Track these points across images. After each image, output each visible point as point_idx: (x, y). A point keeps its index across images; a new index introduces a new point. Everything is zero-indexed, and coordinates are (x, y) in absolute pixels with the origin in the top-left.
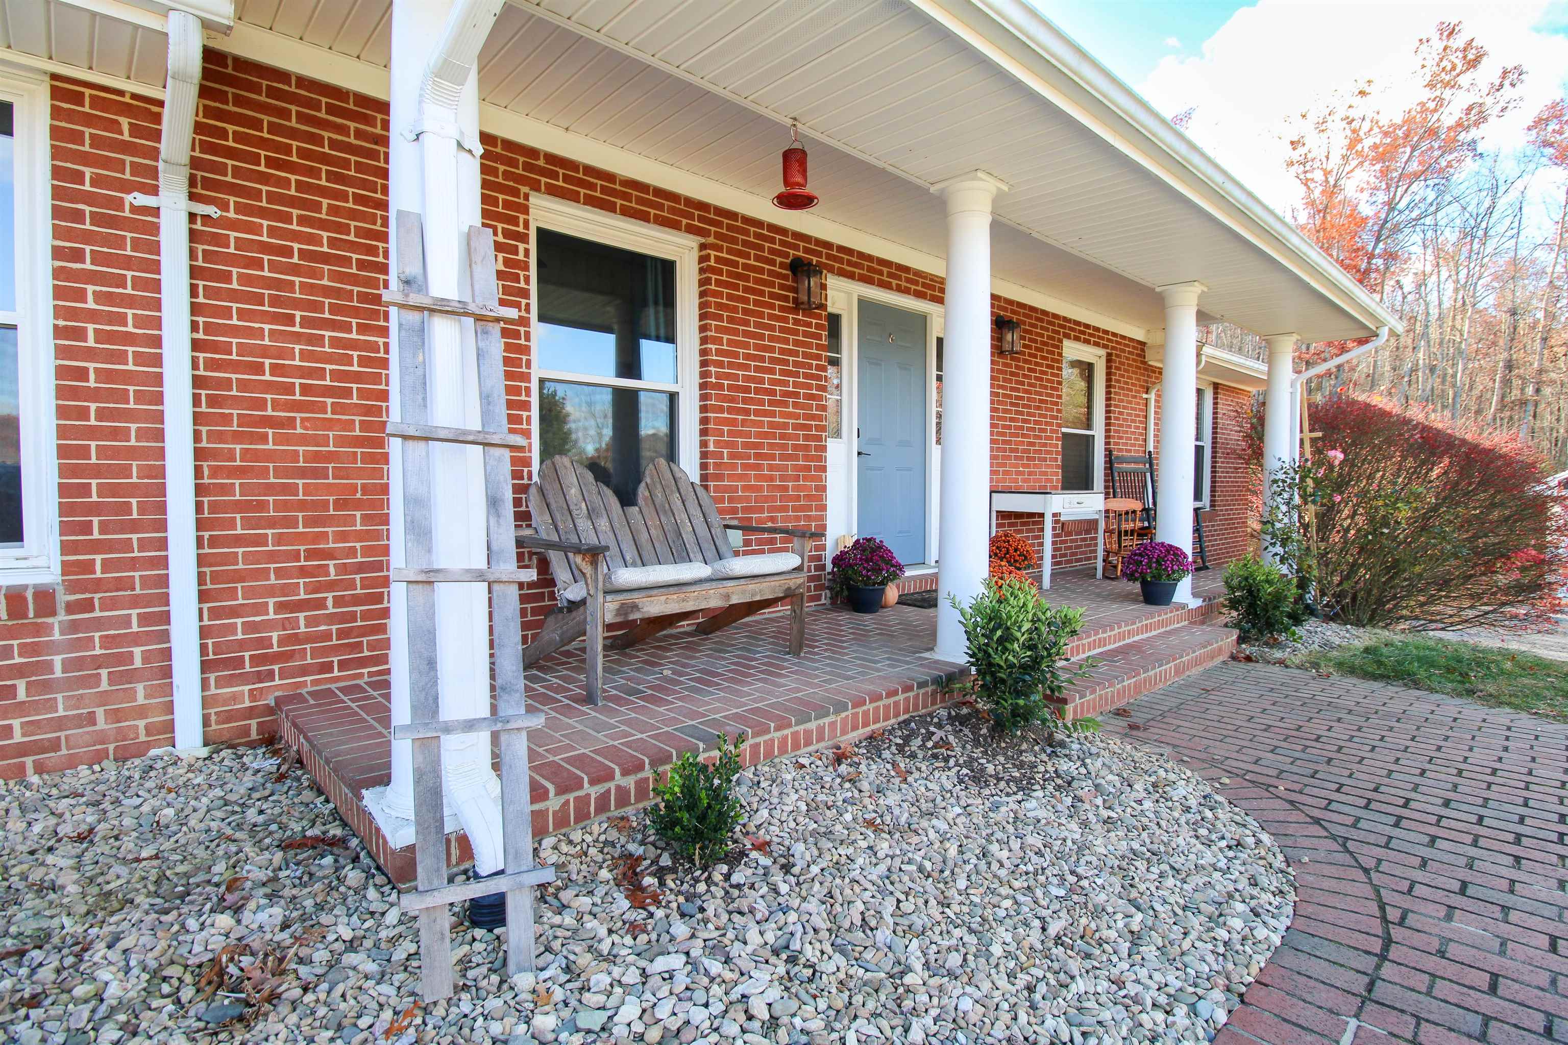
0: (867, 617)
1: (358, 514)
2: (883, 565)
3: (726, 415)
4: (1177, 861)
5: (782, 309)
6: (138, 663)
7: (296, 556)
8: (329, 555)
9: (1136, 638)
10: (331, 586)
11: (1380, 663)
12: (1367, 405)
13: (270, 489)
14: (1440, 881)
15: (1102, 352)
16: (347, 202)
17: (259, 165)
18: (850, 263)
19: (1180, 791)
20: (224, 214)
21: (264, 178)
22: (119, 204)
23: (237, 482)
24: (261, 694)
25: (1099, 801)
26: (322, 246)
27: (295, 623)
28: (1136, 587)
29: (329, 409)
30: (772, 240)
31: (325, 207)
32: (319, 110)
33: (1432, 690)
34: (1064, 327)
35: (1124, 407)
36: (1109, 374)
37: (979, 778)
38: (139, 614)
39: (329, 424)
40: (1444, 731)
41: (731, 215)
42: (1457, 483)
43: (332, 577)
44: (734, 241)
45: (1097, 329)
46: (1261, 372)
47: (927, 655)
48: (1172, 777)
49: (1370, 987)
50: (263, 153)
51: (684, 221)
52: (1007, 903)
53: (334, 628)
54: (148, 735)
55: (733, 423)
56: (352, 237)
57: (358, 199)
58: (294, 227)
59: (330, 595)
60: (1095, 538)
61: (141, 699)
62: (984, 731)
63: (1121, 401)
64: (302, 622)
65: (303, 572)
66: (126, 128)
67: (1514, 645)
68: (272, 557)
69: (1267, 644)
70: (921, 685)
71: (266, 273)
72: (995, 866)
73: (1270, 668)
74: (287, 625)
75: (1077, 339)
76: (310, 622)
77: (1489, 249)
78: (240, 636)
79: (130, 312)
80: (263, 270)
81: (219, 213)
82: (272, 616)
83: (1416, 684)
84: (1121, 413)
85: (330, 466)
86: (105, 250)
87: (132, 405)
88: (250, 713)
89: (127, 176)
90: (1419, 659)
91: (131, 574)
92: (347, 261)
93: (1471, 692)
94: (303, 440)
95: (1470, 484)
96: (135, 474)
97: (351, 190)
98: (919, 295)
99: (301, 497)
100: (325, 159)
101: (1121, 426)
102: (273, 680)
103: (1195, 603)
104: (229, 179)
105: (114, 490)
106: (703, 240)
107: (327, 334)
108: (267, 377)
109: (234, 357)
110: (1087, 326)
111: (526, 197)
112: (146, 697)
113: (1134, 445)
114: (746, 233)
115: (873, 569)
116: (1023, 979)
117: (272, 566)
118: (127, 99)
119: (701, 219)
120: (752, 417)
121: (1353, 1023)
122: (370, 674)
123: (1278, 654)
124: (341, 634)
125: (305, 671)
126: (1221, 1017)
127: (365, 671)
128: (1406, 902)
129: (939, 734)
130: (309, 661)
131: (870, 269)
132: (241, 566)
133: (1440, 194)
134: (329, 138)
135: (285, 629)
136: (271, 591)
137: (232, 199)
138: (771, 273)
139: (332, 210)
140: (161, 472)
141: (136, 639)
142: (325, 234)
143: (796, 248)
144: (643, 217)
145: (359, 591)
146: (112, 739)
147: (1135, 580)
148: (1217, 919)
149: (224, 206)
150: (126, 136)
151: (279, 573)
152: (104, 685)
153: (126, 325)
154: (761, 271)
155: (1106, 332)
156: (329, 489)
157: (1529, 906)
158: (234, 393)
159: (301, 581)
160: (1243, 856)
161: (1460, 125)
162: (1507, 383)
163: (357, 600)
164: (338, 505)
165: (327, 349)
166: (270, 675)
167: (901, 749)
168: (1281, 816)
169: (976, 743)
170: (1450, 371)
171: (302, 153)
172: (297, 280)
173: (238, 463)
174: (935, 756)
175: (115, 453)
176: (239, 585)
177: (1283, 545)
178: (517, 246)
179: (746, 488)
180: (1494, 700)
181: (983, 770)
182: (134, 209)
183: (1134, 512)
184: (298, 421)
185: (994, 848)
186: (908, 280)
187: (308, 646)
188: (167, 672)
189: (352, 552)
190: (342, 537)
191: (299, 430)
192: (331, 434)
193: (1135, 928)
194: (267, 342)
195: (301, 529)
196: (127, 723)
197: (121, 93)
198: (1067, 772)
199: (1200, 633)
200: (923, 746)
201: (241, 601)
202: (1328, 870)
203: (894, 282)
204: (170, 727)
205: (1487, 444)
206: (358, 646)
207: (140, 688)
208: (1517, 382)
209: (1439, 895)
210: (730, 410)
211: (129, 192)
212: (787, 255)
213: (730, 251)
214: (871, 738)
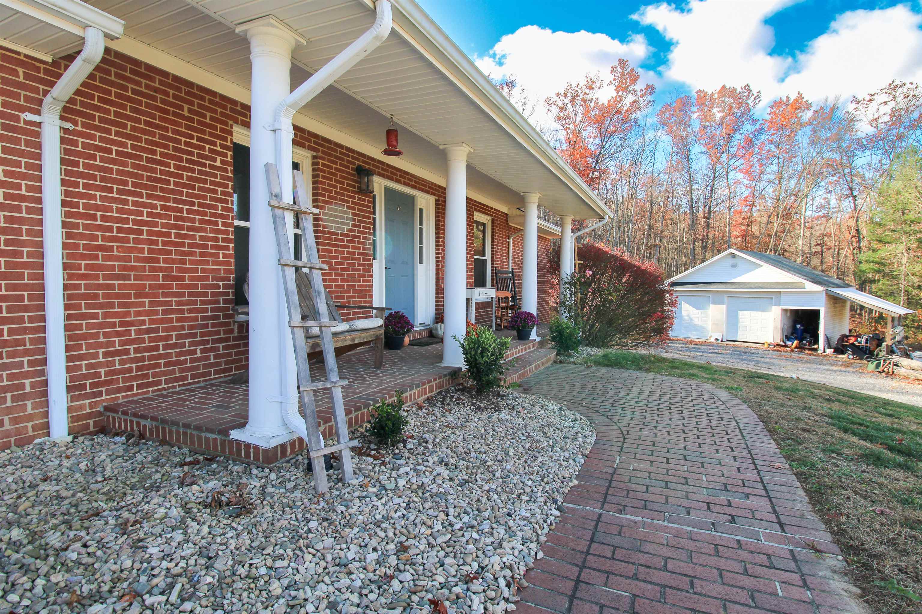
0: (398, 351)
1: (147, 301)
2: (405, 325)
3: (327, 247)
4: (558, 426)
5: (353, 192)
6: (28, 389)
7: (114, 325)
8: (131, 324)
9: (518, 355)
10: (132, 342)
11: (609, 360)
12: (599, 249)
13: (100, 287)
14: (637, 423)
15: (490, 218)
16: (141, 124)
17: (94, 101)
18: (383, 169)
19: (551, 407)
20: (76, 128)
21: (97, 109)
22: (17, 119)
23: (83, 282)
24: (95, 405)
25: (526, 412)
26: (128, 149)
27: (113, 363)
28: (515, 333)
29: (131, 241)
30: (348, 156)
31: (129, 126)
32: (126, 71)
33: (627, 369)
34: (474, 205)
35: (500, 246)
36: (493, 229)
37: (479, 408)
38: (28, 360)
39: (131, 250)
40: (633, 382)
41: (329, 141)
42: (632, 284)
43: (133, 337)
44: (330, 155)
45: (488, 207)
46: (559, 232)
47: (439, 365)
48: (546, 403)
49: (621, 449)
50: (96, 94)
51: (307, 144)
52: (508, 442)
53: (134, 365)
54: (33, 431)
55: (330, 251)
56: (143, 145)
57: (147, 123)
58: (113, 137)
59: (132, 347)
60: (492, 311)
61: (29, 410)
62: (474, 393)
63: (498, 242)
64: (117, 363)
65: (118, 334)
66: (21, 74)
67: (653, 353)
68: (101, 325)
69: (567, 356)
70: (445, 376)
71: (98, 163)
72: (499, 433)
73: (569, 365)
74: (109, 364)
75: (480, 211)
76: (122, 362)
77: (642, 172)
78: (84, 372)
79: (23, 183)
80: (96, 161)
81: (73, 127)
82: (101, 359)
83: (622, 367)
84: (498, 249)
85: (132, 273)
86: (10, 145)
87: (24, 237)
88: (89, 416)
89: (22, 103)
90: (623, 358)
91: (24, 336)
92: (140, 158)
93: (641, 369)
94: (118, 258)
95: (637, 284)
96: (26, 278)
97: (143, 118)
98: (413, 187)
99: (117, 291)
100: (129, 100)
101: (498, 255)
102: (102, 396)
103: (538, 339)
104: (78, 107)
105: (15, 287)
106: (315, 154)
107: (131, 198)
108: (99, 222)
109: (81, 210)
110: (484, 205)
111: (231, 127)
112: (33, 409)
113: (503, 265)
114: (336, 151)
115: (401, 327)
116: (522, 460)
117: (101, 331)
118: (22, 58)
119: (315, 143)
120: (339, 249)
121: (618, 457)
122: (153, 391)
123: (572, 360)
124: (138, 369)
125: (119, 390)
126: (583, 461)
127: (150, 389)
128: (628, 429)
129: (456, 396)
130: (121, 385)
131: (392, 173)
132: (84, 331)
133: (622, 142)
134: (132, 88)
135: (108, 367)
136: (101, 345)
137: (80, 120)
138: (347, 173)
139: (133, 128)
140: (42, 277)
141: (26, 375)
142: (129, 142)
143: (358, 160)
145: (147, 344)
146: (13, 434)
147: (515, 329)
148: (575, 439)
149: (75, 123)
150: (21, 79)
151: (106, 335)
152: (9, 403)
153: (21, 190)
154: (343, 171)
155: (492, 208)
156: (132, 287)
157: (662, 425)
158: (81, 231)
159: (117, 339)
160: (577, 422)
161: (629, 110)
162: (649, 236)
163: (146, 350)
164: (137, 296)
165: (130, 207)
166: (100, 394)
167: (442, 402)
168: (586, 411)
169: (472, 398)
170: (626, 229)
171: (118, 95)
172: (115, 167)
173: (83, 272)
174: (458, 404)
175: (15, 265)
176: (84, 342)
177: (569, 313)
178: (227, 153)
179: (336, 286)
180: (648, 370)
181: (479, 406)
182: (26, 122)
183: (508, 298)
184: (115, 248)
185: (496, 428)
186: (409, 179)
187: (120, 376)
188: (45, 394)
189: (143, 322)
190: (138, 313)
191: (116, 253)
192: (132, 255)
193: (551, 444)
194: (98, 202)
195: (116, 310)
196: (22, 425)
197: (18, 53)
198: (511, 404)
199: (542, 352)
200: (451, 401)
201: (84, 352)
202: (604, 424)
203: (402, 180)
204: (47, 425)
205: (643, 267)
206: (146, 376)
207: (29, 404)
208: (653, 236)
209: (637, 426)
210: (330, 245)
211: (23, 113)
212: (354, 164)
213: (329, 161)
214: (428, 399)
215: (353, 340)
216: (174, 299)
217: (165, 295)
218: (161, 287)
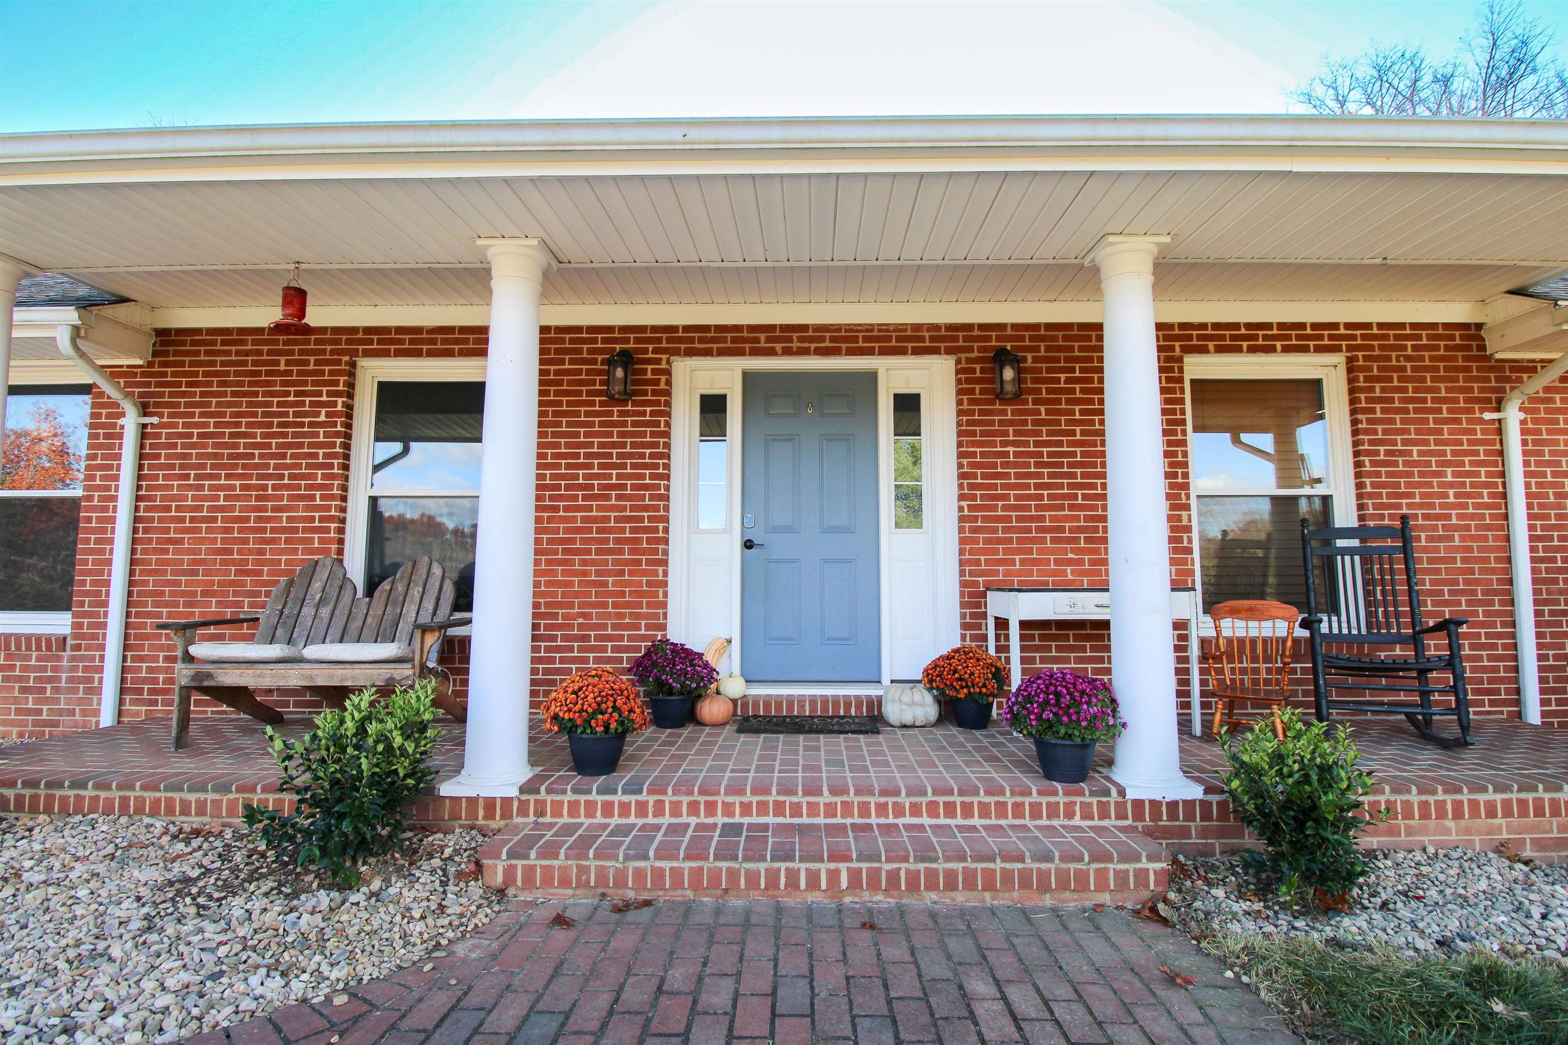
5: (602, 404)
13: (167, 583)
24: (151, 714)
29: (205, 531)
39: (203, 541)
71: (178, 450)
78: (144, 675)
85: (201, 568)
94: (188, 551)
132: (148, 631)
136: (162, 647)
138: (590, 372)
144: (449, 354)
149: (161, 415)
156: (199, 583)
158: (155, 525)
164: (204, 594)
166: (157, 703)
173: (153, 567)
176: (146, 643)
184: (187, 539)
192: (204, 547)
194: (175, 492)
201: (146, 653)
215: (311, 677)
216: (246, 600)
217: (235, 594)
218: (232, 583)
